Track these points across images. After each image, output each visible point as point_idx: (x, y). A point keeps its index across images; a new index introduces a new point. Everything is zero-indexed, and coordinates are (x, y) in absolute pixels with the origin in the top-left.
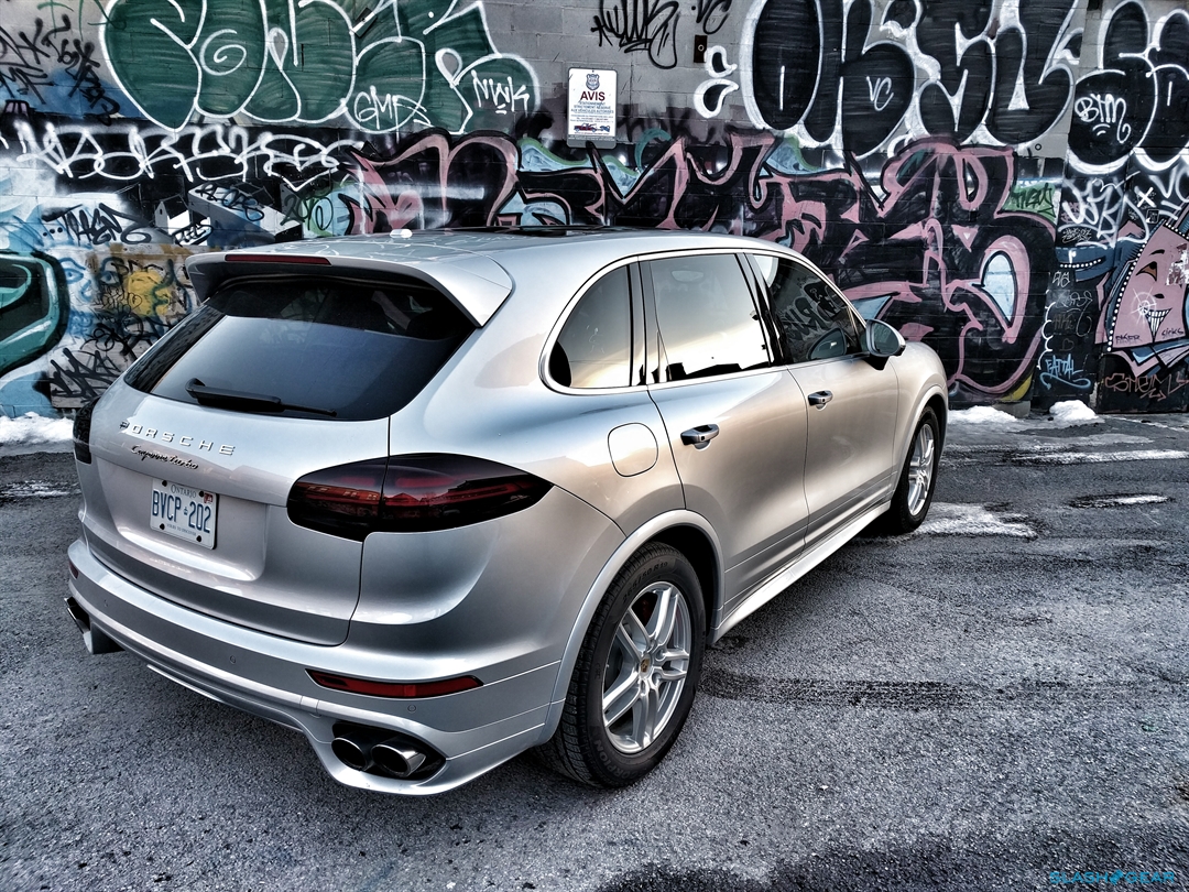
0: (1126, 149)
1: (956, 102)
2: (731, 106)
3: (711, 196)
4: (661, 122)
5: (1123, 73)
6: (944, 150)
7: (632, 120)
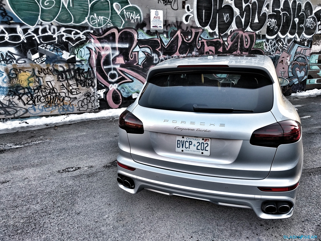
0: (276, 33)
1: (243, 20)
2: (192, 21)
4: (175, 25)
5: (276, 14)
6: (241, 33)
7: (167, 25)
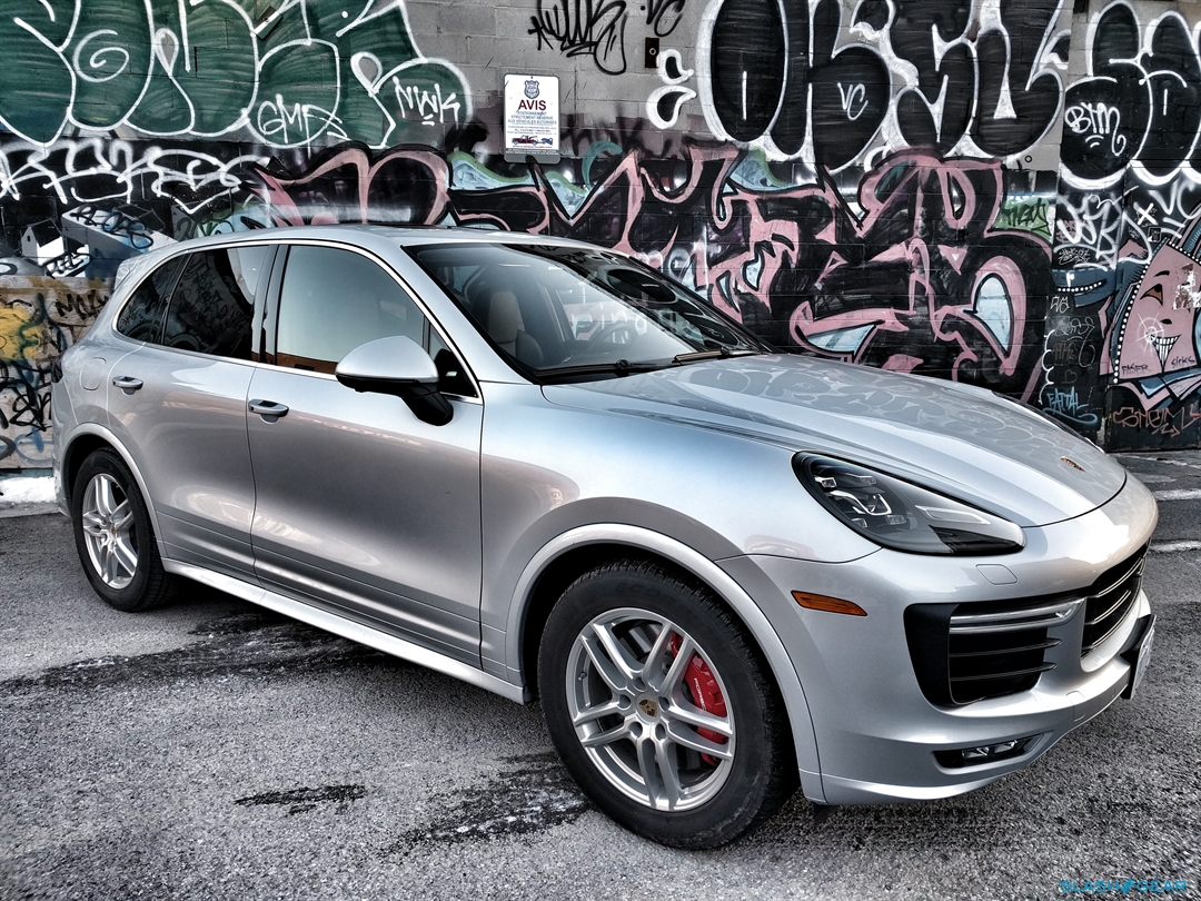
0: (1121, 163)
1: (936, 110)
2: (689, 116)
3: (670, 216)
4: (611, 134)
5: (1115, 80)
6: (926, 163)
7: (577, 132)
